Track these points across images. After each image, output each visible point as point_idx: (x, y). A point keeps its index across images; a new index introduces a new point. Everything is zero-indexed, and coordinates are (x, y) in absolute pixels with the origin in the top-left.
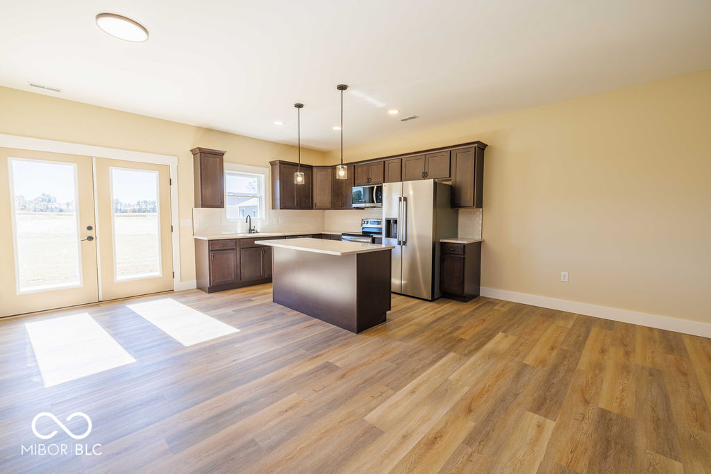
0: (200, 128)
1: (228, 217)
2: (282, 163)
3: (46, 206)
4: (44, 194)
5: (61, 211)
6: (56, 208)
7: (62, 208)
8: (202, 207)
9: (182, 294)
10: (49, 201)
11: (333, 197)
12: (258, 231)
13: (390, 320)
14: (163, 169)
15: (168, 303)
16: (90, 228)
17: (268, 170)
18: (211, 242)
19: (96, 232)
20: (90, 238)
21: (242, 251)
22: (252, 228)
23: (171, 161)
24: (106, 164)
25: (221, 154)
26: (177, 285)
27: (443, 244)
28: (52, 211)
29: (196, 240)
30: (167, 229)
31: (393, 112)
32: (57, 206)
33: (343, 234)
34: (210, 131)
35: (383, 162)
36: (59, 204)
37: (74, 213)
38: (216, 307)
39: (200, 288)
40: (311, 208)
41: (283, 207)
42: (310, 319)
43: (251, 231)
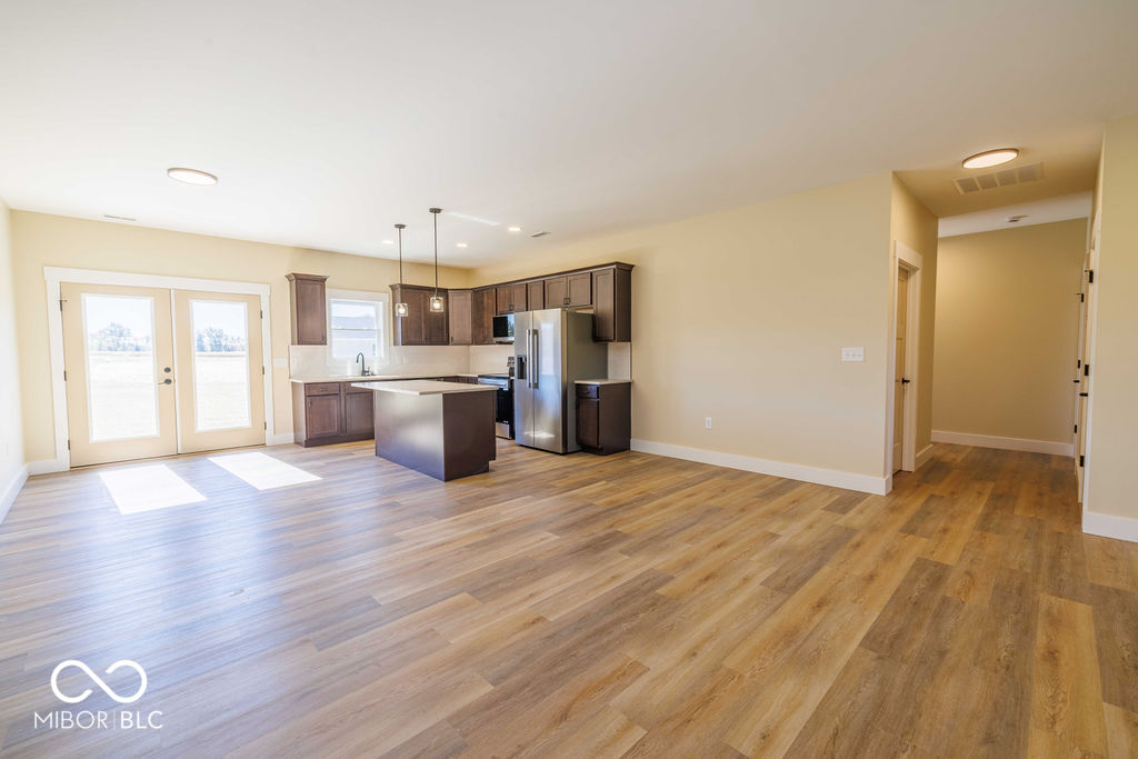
0: (298, 249)
1: (334, 356)
2: (404, 287)
3: (117, 341)
4: (113, 325)
5: (137, 349)
6: (130, 345)
7: (140, 344)
8: (299, 344)
9: (276, 449)
10: (121, 335)
11: (474, 328)
12: (376, 372)
13: (493, 471)
14: (252, 300)
15: (258, 456)
16: (168, 370)
17: (388, 297)
18: (308, 386)
19: (175, 375)
20: (168, 381)
21: (348, 397)
22: (366, 369)
23: (262, 291)
24: (185, 296)
25: (322, 281)
26: (270, 438)
27: (578, 386)
28: (125, 349)
29: (293, 383)
30: (258, 370)
31: (515, 229)
32: (132, 342)
33: (480, 376)
34: (310, 252)
35: (526, 285)
36: (135, 339)
37: (151, 352)
38: (309, 460)
39: (297, 443)
40: (447, 343)
41: (406, 342)
42: (403, 470)
43: (364, 372)
